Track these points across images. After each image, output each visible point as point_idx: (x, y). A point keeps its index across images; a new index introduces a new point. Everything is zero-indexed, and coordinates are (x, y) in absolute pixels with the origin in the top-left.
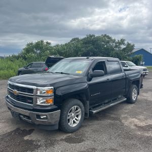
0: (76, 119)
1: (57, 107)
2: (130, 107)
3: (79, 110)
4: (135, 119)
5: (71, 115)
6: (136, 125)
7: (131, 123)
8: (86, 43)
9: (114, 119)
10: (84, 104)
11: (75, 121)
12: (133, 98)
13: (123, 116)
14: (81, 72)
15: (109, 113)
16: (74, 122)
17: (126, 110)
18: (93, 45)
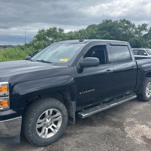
0: (53, 127)
1: (15, 112)
2: (141, 106)
3: (59, 114)
4: (145, 126)
5: (45, 121)
6: (144, 137)
7: (137, 133)
8: (102, 30)
9: (115, 125)
10: (67, 105)
11: (52, 129)
12: (147, 94)
13: (128, 120)
14: (66, 60)
15: (110, 115)
16: (50, 131)
17: (135, 110)
18: (110, 31)
